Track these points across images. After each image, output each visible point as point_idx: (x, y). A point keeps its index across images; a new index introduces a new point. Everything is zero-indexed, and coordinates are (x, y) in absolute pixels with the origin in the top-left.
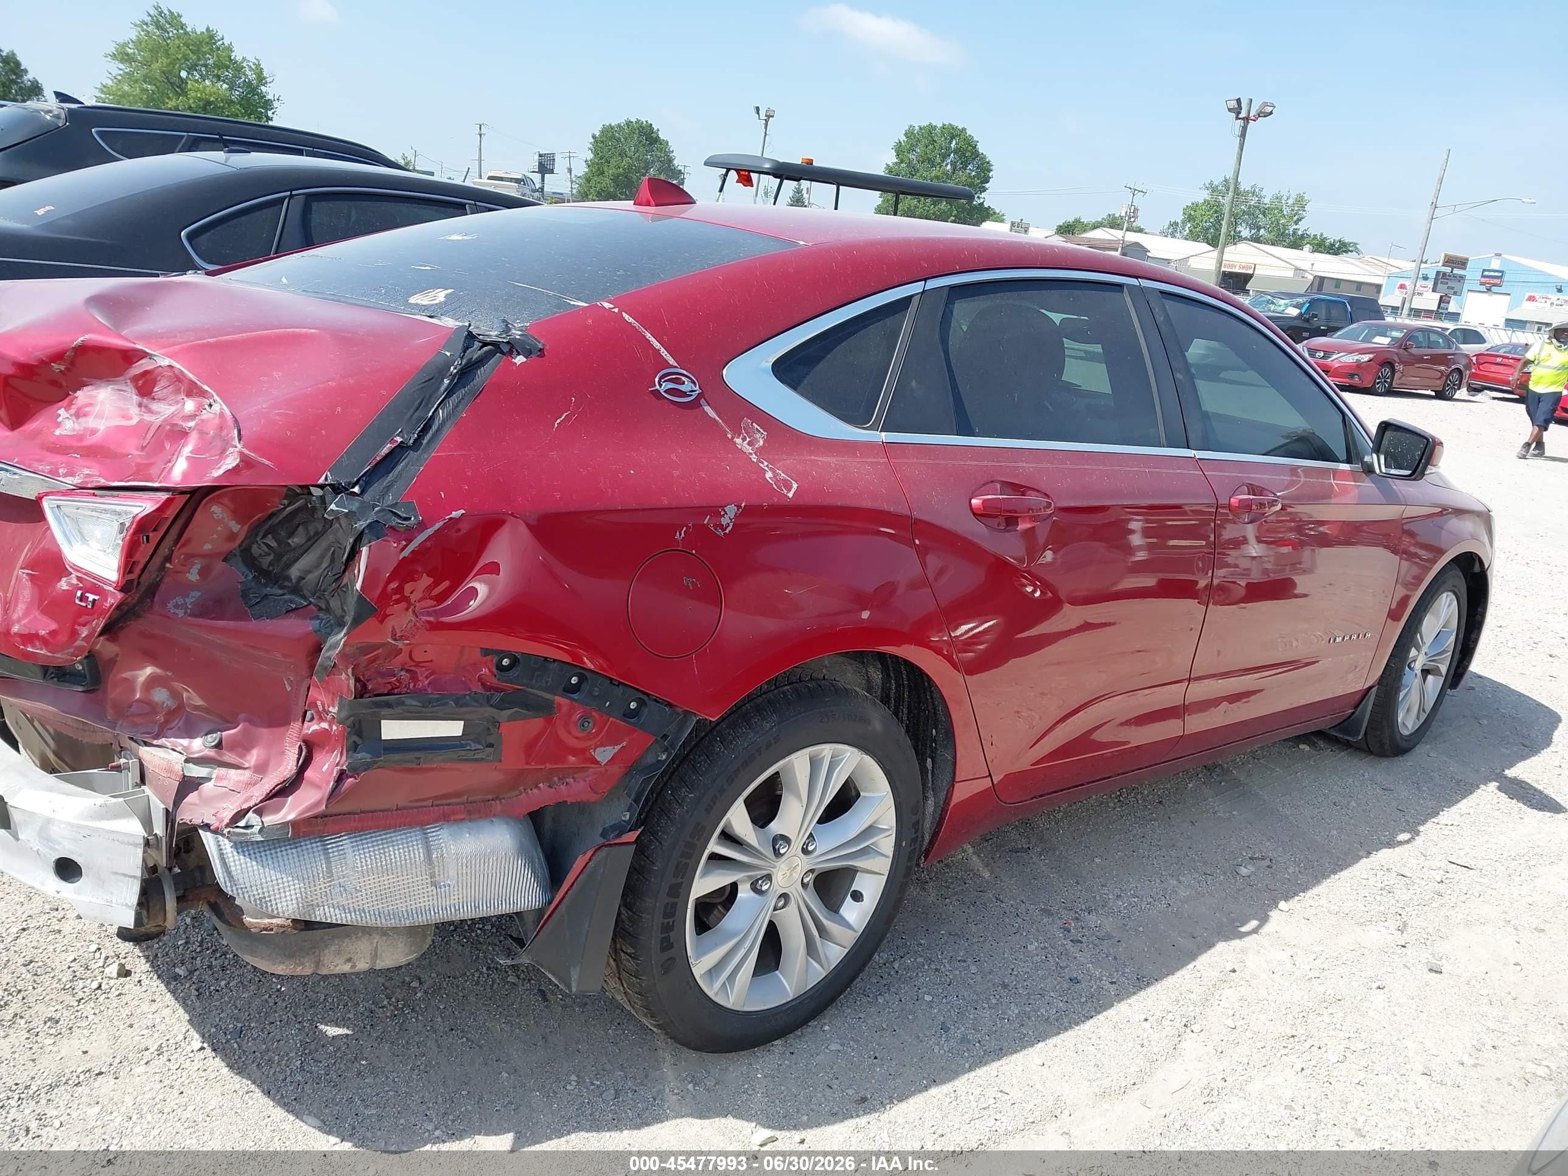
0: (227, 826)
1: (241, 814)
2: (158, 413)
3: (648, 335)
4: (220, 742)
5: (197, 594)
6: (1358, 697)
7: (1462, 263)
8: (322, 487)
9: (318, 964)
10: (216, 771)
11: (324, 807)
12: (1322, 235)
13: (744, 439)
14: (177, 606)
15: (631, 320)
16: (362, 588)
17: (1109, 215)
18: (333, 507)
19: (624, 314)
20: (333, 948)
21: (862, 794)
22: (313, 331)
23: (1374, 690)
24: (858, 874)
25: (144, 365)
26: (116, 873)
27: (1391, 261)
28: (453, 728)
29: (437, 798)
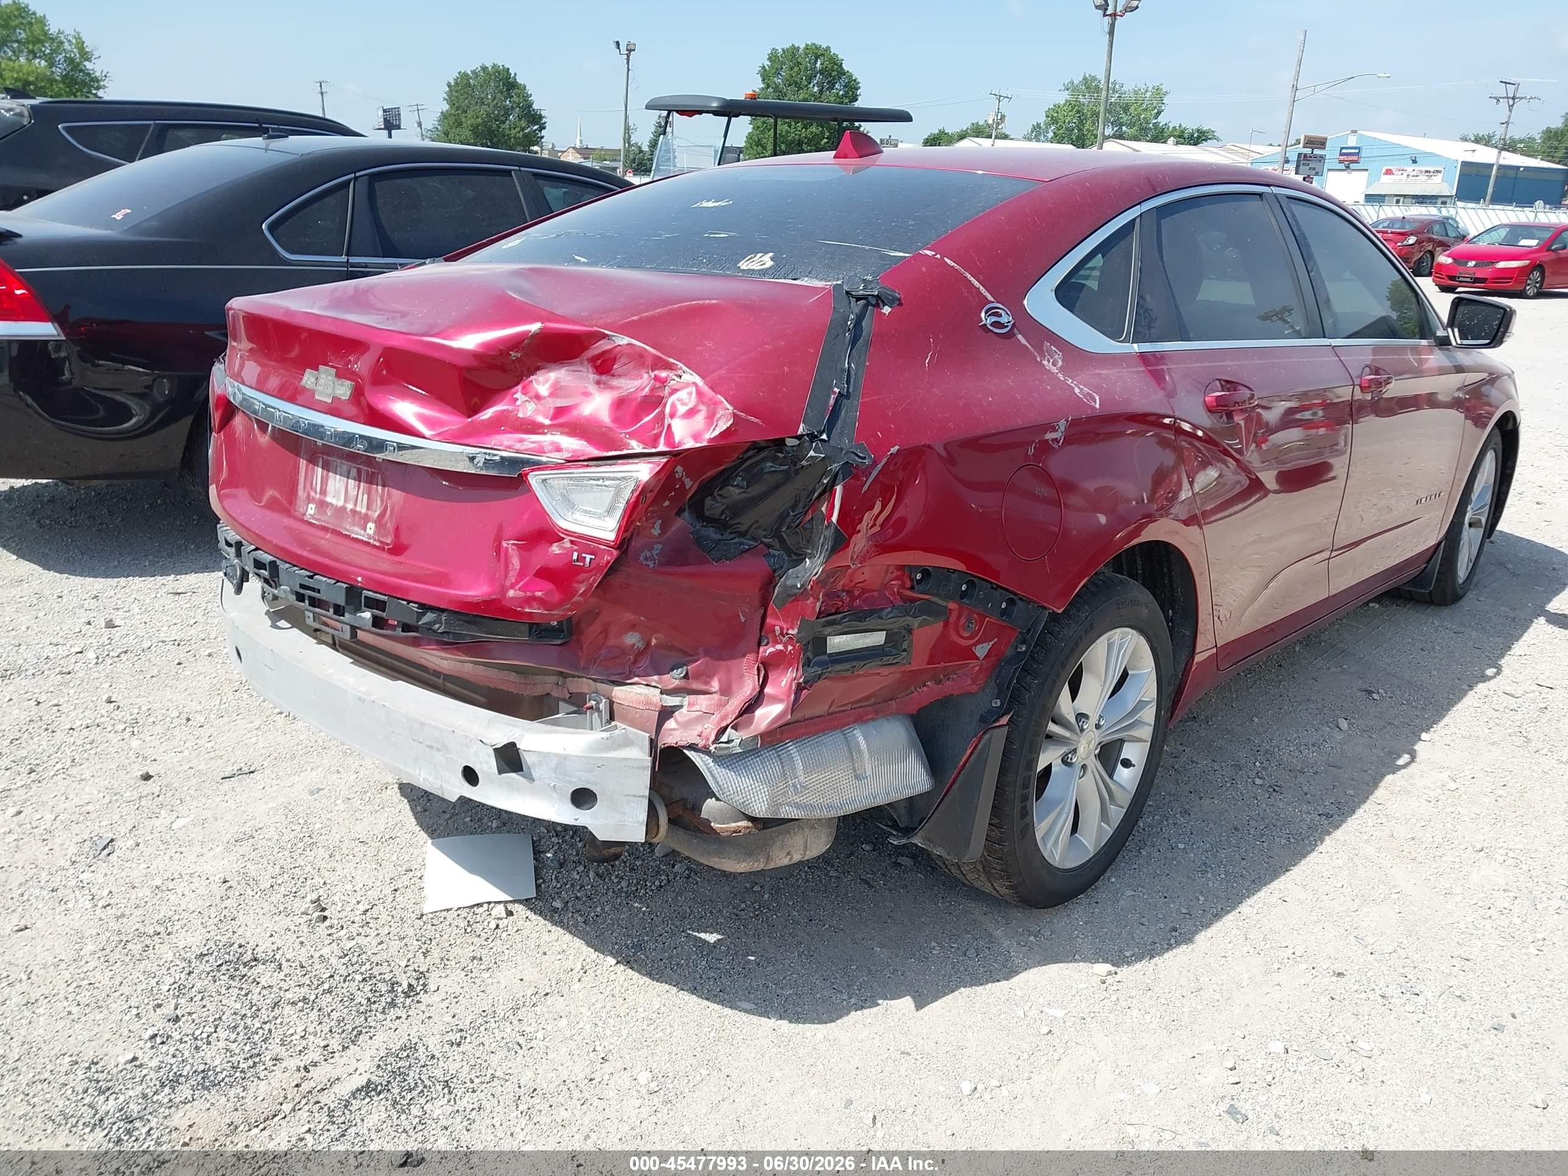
0: (713, 743)
1: (722, 731)
2: (618, 388)
3: (969, 276)
4: (687, 673)
5: (659, 546)
6: (1432, 550)
7: (1321, 143)
8: (799, 437)
9: (768, 859)
10: (687, 698)
11: (789, 716)
12: (1180, 126)
13: (1049, 361)
14: (646, 559)
15: (953, 264)
16: (838, 521)
17: (973, 124)
18: (812, 453)
19: (946, 259)
20: (778, 844)
21: (1130, 672)
22: (714, 301)
23: (1443, 544)
24: (1126, 744)
25: (603, 346)
26: (628, 795)
27: (1253, 148)
28: (877, 638)
29: (853, 703)
